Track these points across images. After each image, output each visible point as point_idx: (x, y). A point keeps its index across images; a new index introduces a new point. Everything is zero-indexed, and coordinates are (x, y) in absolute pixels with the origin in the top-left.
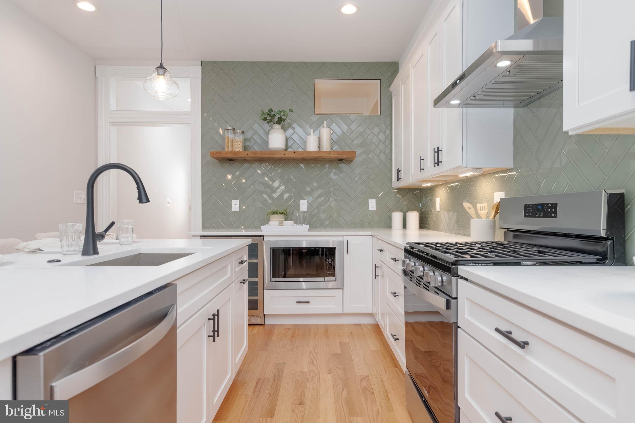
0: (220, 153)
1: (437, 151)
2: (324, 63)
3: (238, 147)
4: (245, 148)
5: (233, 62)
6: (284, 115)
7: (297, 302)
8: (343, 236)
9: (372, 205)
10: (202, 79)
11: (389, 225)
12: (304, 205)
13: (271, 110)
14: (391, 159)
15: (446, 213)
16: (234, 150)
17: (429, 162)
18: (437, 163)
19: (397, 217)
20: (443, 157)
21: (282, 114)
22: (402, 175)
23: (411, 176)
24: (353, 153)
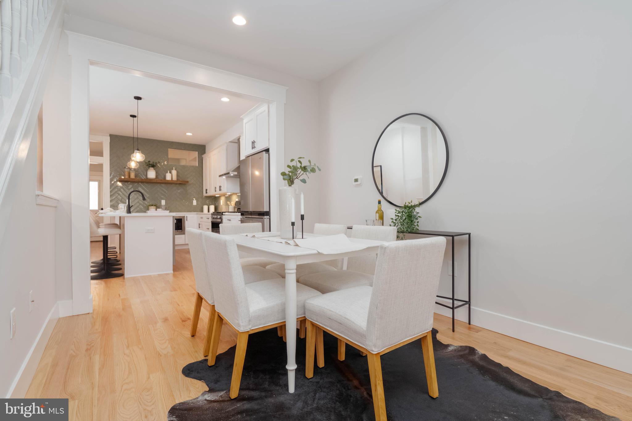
0: (124, 179)
1: (220, 187)
2: (172, 142)
3: (133, 177)
4: (136, 176)
8: (185, 214)
9: (195, 203)
11: (202, 211)
12: (163, 202)
14: (203, 184)
15: (224, 206)
16: (130, 178)
17: (218, 189)
18: (220, 190)
19: (205, 208)
20: (222, 188)
22: (208, 191)
23: (211, 193)
24: (188, 182)
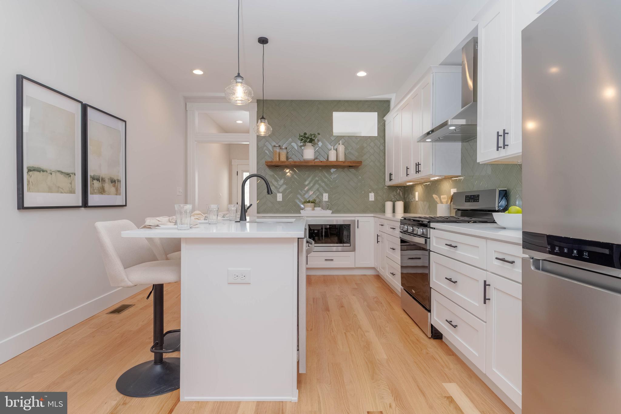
0: (271, 162)
1: (418, 165)
2: (340, 101)
3: (283, 158)
4: (287, 158)
5: (278, 100)
6: (314, 137)
7: (325, 260)
8: (355, 217)
9: (372, 197)
10: (257, 112)
11: (383, 211)
12: (325, 197)
13: (305, 134)
14: (385, 166)
15: (422, 203)
16: (280, 160)
17: (412, 170)
18: (418, 171)
19: (389, 205)
20: (422, 168)
21: (313, 136)
22: (393, 177)
23: (400, 179)
24: (360, 162)
